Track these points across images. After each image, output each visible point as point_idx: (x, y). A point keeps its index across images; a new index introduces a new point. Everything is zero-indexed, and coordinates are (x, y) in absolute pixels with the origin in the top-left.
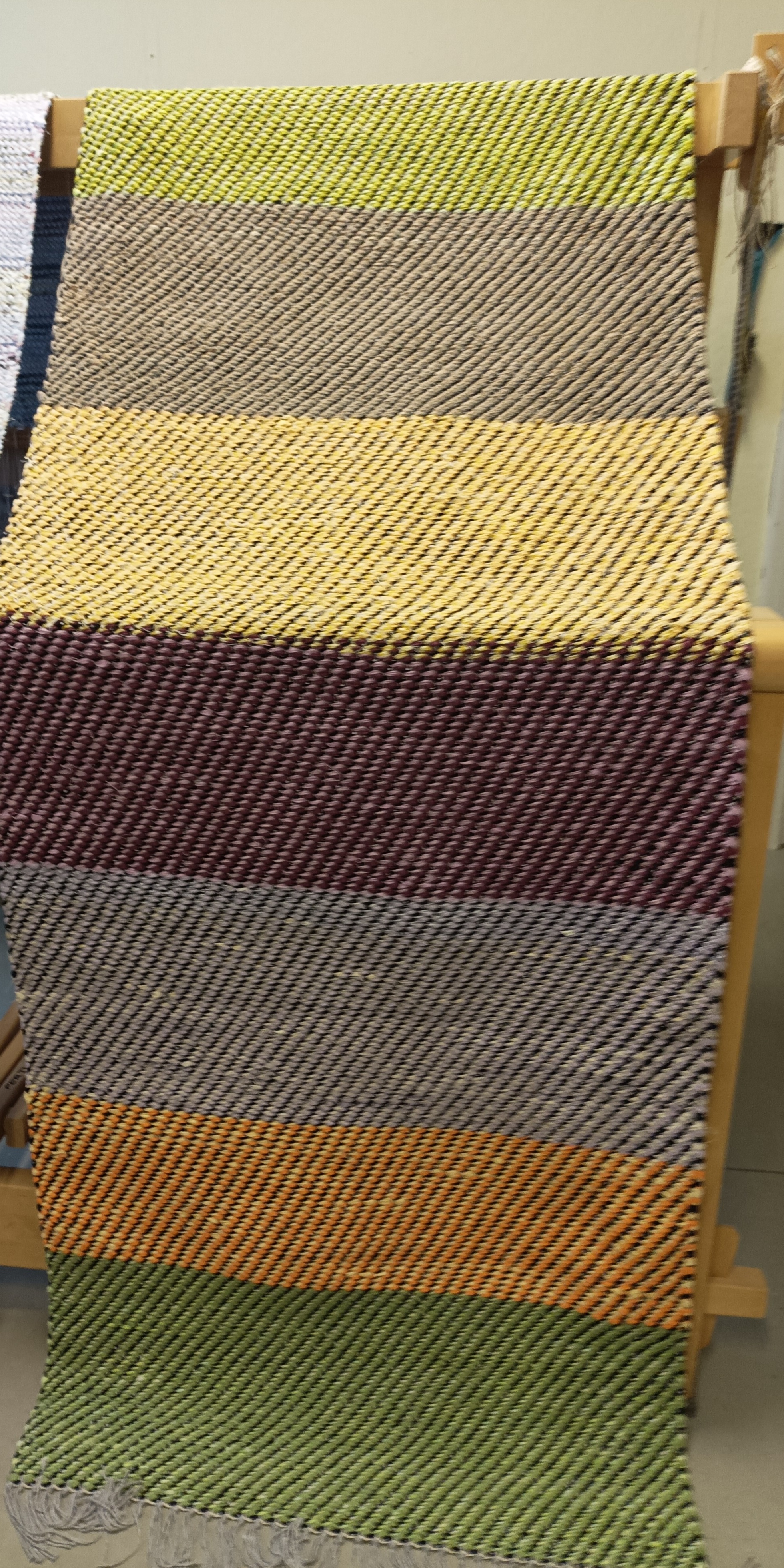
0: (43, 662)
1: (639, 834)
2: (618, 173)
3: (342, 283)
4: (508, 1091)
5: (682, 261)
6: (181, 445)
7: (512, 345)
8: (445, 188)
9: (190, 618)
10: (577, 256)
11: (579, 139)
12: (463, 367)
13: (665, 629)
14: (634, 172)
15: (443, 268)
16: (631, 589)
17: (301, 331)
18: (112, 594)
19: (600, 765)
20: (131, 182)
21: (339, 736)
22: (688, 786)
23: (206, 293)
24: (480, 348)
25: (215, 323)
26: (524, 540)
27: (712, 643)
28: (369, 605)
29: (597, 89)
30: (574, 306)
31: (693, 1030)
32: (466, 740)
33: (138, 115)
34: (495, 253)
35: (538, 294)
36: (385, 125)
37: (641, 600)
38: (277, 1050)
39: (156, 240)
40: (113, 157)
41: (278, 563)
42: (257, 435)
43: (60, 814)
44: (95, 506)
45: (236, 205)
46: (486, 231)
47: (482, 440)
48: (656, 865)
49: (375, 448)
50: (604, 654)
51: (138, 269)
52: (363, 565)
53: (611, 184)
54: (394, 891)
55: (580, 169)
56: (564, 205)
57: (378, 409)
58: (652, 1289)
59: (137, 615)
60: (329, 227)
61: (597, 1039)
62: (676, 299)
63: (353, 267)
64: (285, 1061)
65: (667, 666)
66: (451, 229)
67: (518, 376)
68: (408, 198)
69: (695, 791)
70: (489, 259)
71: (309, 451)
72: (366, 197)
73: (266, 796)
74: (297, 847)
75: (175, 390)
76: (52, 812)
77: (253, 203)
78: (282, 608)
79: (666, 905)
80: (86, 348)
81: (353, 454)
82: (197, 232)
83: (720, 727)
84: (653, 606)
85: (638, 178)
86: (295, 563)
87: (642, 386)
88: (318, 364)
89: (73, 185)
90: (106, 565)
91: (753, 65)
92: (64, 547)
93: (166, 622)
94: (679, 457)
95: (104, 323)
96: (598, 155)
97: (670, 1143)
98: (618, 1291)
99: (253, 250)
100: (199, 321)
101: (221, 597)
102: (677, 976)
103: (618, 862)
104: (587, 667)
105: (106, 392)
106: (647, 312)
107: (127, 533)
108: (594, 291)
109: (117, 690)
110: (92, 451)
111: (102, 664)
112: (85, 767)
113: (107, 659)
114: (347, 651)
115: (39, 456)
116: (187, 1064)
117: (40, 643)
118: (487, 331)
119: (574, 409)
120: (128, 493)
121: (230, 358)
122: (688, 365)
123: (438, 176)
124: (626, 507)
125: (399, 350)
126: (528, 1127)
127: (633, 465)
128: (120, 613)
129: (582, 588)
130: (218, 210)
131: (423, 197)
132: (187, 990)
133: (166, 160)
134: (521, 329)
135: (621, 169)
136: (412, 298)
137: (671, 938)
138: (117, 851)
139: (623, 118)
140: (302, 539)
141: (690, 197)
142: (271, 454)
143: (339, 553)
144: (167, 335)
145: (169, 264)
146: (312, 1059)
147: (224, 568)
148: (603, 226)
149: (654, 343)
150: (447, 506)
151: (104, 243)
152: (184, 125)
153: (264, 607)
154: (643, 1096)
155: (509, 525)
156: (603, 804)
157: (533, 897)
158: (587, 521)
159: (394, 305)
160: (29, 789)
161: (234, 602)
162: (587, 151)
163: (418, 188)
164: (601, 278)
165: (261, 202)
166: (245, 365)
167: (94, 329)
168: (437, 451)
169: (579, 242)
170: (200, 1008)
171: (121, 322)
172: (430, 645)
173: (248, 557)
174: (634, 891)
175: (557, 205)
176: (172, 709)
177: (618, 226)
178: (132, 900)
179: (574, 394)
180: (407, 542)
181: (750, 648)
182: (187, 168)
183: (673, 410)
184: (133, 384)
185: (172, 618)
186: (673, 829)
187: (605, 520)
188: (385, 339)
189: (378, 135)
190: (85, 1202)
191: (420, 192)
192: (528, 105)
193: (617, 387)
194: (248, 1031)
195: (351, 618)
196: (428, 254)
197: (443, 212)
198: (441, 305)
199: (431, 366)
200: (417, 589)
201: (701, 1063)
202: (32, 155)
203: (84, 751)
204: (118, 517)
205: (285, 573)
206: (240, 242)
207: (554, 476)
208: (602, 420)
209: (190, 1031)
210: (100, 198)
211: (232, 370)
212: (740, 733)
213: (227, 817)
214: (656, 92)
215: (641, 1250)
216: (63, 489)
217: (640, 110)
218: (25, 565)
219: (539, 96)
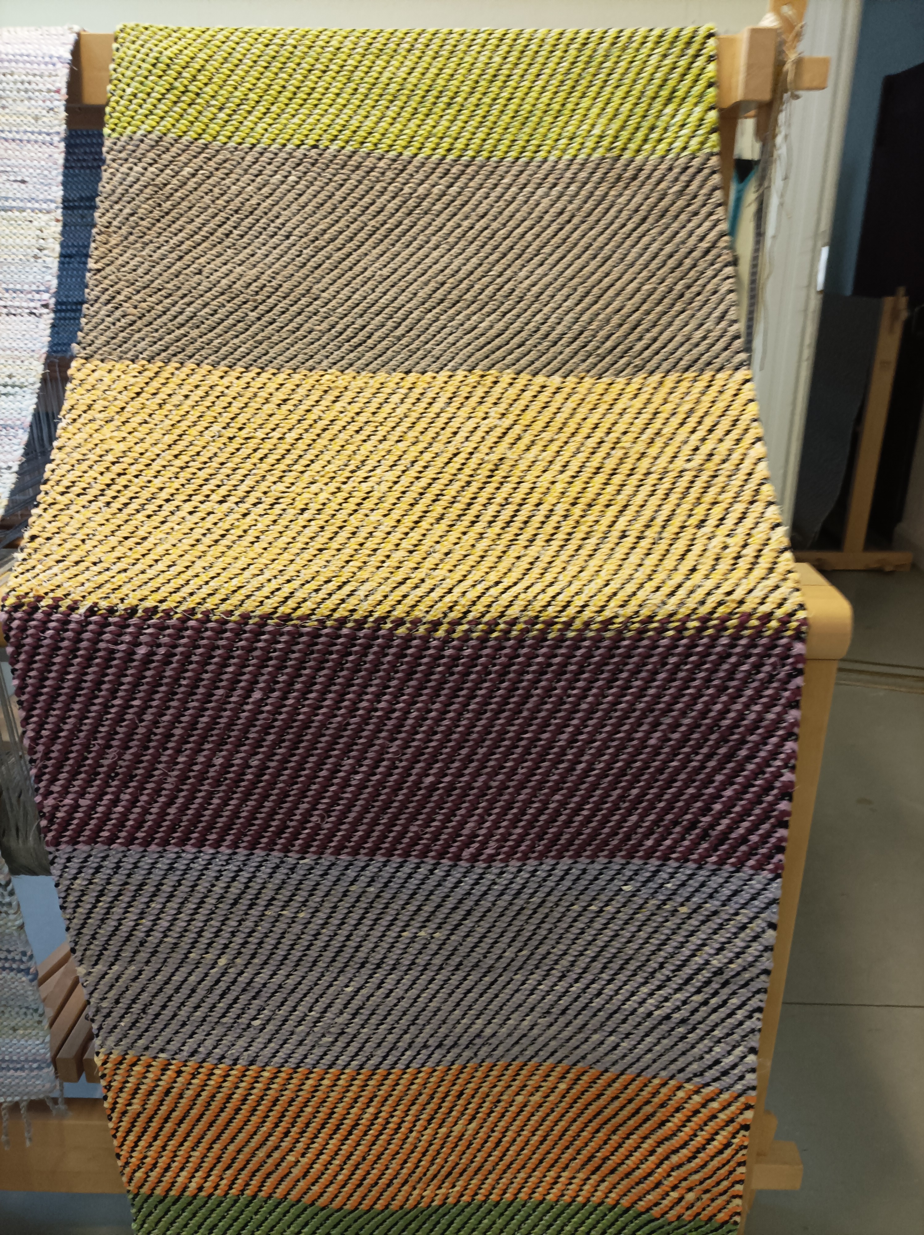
0: (79, 649)
1: (695, 798)
2: (646, 124)
3: (382, 231)
4: (570, 1029)
5: (711, 214)
6: (223, 402)
7: (553, 297)
8: (481, 135)
9: (235, 600)
10: (611, 206)
11: (608, 89)
12: (505, 319)
13: (720, 604)
14: (661, 124)
15: (482, 217)
16: (683, 557)
17: (343, 281)
18: (150, 573)
19: (658, 734)
20: (163, 123)
21: (397, 714)
22: (743, 753)
23: (245, 240)
24: (521, 299)
25: (255, 271)
26: (573, 504)
27: (768, 617)
28: (423, 581)
29: (623, 40)
30: (610, 257)
31: (747, 975)
32: (525, 714)
33: (168, 53)
34: (532, 202)
35: (576, 244)
36: (419, 70)
37: (693, 570)
38: (346, 1006)
39: (191, 184)
40: (144, 96)
41: (327, 534)
42: (302, 391)
43: (108, 797)
44: (133, 470)
45: (272, 148)
46: (522, 180)
47: (528, 395)
48: (712, 826)
49: (423, 404)
50: (661, 630)
51: (173, 214)
52: (415, 535)
53: (640, 135)
54: (457, 858)
55: (611, 120)
56: (596, 155)
57: (423, 363)
58: (707, 1191)
59: (177, 597)
60: (368, 173)
61: (656, 982)
62: (707, 252)
63: (393, 215)
64: (354, 1016)
65: (724, 641)
66: (488, 177)
67: (560, 329)
68: (445, 145)
69: (749, 758)
70: (526, 209)
71: (355, 407)
72: (403, 143)
73: (324, 773)
74: (358, 820)
75: (216, 342)
76: (100, 796)
77: (290, 146)
78: (332, 586)
79: (721, 862)
80: (120, 297)
81: (400, 412)
82: (234, 176)
83: (775, 699)
84: (707, 577)
85: (666, 130)
86: (344, 534)
87: (679, 339)
88: (361, 316)
89: (103, 124)
90: (145, 539)
91: (769, 21)
92: (99, 519)
93: (209, 605)
94: (719, 413)
95: (140, 271)
96: (628, 106)
97: (725, 1073)
98: (674, 1195)
99: (291, 196)
100: (239, 270)
101: (268, 574)
102: (731, 927)
103: (675, 823)
104: (645, 642)
105: (143, 344)
106: (680, 264)
107: (167, 501)
108: (628, 242)
109: (160, 675)
110: (129, 409)
111: (142, 650)
112: (132, 751)
113: (146, 644)
114: (402, 631)
115: (74, 414)
116: (256, 1023)
117: (73, 630)
118: (528, 282)
119: (616, 362)
120: (168, 455)
121: (271, 309)
122: (722, 318)
123: (474, 123)
124: (671, 467)
125: (442, 301)
126: (590, 1058)
127: (675, 421)
128: (159, 596)
129: (634, 558)
130: (254, 153)
131: (460, 144)
132: (253, 956)
133: (199, 101)
134: (561, 280)
135: (650, 120)
136: (452, 247)
137: (726, 892)
138: (172, 829)
139: (649, 69)
140: (351, 506)
141: (716, 150)
142: (316, 411)
143: (389, 522)
144: (206, 284)
145: (206, 209)
146: (382, 1011)
147: (270, 539)
148: (634, 178)
149: (688, 295)
150: (497, 467)
151: (136, 186)
152: (217, 65)
153: (313, 585)
154: (699, 1032)
155: (559, 487)
156: (660, 770)
157: (593, 858)
158: (634, 481)
159: (435, 254)
160: (74, 775)
161: (281, 579)
162: (616, 101)
163: (454, 134)
164: (634, 230)
165: (298, 146)
166: (287, 316)
167: (129, 277)
168: (483, 408)
169: (613, 193)
170: (267, 972)
171: (158, 269)
172: (486, 623)
173: (296, 527)
174: (691, 850)
175: (590, 155)
176: (220, 692)
177: (649, 177)
178: (192, 876)
179: (615, 348)
180: (458, 507)
181: (804, 622)
182: (221, 109)
183: (709, 363)
184: (172, 336)
185: (216, 599)
186: (728, 793)
187: (652, 479)
188: (428, 289)
189: (412, 80)
190: (164, 1148)
191: (456, 139)
192: (558, 53)
193: (655, 340)
194: (317, 990)
195: (405, 596)
196: (467, 202)
197: (479, 160)
198: (482, 254)
199: (474, 318)
200: (471, 560)
201: (754, 1003)
202: (58, 91)
203: (129, 736)
204: (157, 482)
205: (335, 545)
206: (278, 187)
207: (599, 433)
208: (642, 374)
209: (258, 993)
210: (131, 138)
211: (274, 321)
212: (793, 704)
213: (285, 794)
214: (680, 45)
215: (697, 1162)
216: (98, 451)
217: (666, 62)
218: (57, 540)
219: (568, 45)
